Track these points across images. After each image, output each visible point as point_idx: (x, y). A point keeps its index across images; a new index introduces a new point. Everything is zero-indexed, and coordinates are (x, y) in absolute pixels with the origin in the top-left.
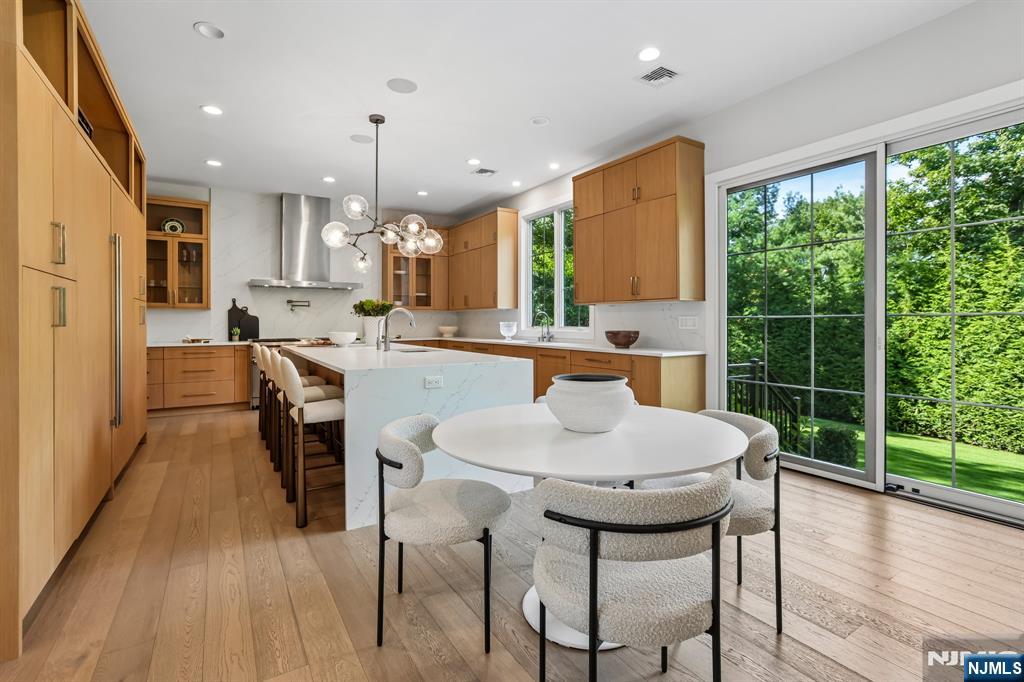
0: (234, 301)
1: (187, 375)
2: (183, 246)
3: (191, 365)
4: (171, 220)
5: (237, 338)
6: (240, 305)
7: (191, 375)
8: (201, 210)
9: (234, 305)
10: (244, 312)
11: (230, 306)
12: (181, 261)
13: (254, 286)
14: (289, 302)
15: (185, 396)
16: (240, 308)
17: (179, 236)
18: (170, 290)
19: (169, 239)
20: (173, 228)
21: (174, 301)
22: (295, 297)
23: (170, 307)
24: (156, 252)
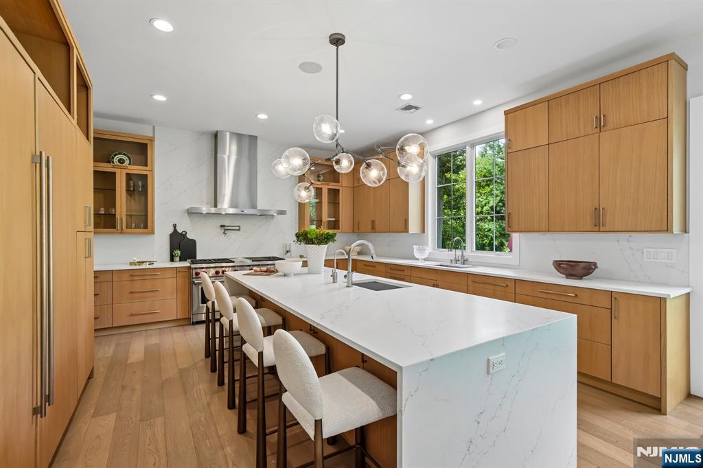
0: (175, 226)
1: (134, 295)
2: (129, 176)
3: (138, 286)
4: (120, 154)
5: (178, 259)
6: (180, 230)
7: (138, 295)
8: (146, 144)
9: (175, 229)
10: (183, 235)
11: (171, 230)
12: (128, 190)
13: (191, 213)
14: (222, 226)
15: (132, 315)
16: (180, 232)
17: (126, 168)
18: (118, 216)
19: (118, 171)
20: (121, 161)
21: (122, 227)
22: (227, 222)
23: (118, 233)
24: (104, 183)
